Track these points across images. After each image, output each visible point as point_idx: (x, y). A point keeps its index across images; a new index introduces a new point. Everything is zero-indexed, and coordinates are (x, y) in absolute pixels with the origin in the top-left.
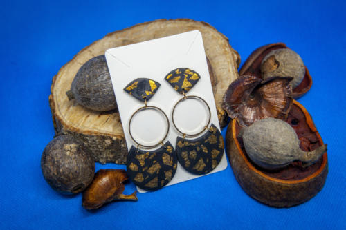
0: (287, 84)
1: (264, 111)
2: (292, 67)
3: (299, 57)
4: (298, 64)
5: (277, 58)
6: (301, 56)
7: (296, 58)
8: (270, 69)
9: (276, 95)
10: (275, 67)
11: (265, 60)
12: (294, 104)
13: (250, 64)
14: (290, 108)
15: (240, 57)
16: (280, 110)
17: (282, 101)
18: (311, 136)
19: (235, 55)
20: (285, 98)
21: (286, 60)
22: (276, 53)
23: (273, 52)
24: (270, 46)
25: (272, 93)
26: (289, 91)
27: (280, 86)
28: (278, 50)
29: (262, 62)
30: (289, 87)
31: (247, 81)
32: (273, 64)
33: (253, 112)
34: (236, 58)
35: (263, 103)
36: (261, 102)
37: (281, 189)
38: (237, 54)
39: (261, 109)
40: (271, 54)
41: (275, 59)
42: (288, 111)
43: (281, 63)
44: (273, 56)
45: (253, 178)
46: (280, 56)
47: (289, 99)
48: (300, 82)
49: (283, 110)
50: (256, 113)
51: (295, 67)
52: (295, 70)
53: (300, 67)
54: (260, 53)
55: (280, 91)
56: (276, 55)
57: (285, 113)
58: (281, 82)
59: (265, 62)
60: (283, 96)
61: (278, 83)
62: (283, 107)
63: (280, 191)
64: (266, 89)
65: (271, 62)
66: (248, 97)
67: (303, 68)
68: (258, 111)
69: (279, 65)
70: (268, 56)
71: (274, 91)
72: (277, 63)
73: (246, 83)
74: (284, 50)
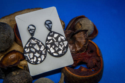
0: (86, 33)
1: (76, 45)
2: (88, 26)
3: (90, 21)
4: (90, 25)
5: (81, 22)
6: (91, 21)
7: (89, 22)
8: (78, 28)
9: (81, 38)
10: (80, 26)
11: (76, 24)
12: (89, 42)
13: (69, 26)
14: (88, 43)
15: (65, 24)
16: (83, 45)
17: (84, 40)
18: (97, 58)
19: (63, 23)
20: (85, 39)
21: (85, 23)
22: (80, 20)
23: (79, 20)
24: (78, 17)
25: (80, 38)
26: (87, 36)
27: (82, 34)
28: (81, 19)
29: (75, 25)
30: (87, 34)
31: (68, 33)
32: (79, 25)
33: (71, 46)
34: (63, 24)
35: (76, 42)
36: (75, 42)
37: (77, 79)
38: (63, 22)
39: (75, 45)
40: (78, 21)
41: (80, 23)
42: (87, 45)
43: (83, 25)
44: (79, 22)
45: (66, 73)
46: (82, 21)
47: (87, 40)
48: (92, 32)
49: (85, 44)
50: (73, 47)
51: (89, 25)
52: (89, 27)
53: (91, 26)
54: (73, 21)
55: (83, 36)
56: (80, 21)
57: (85, 46)
58: (83, 32)
59: (76, 25)
60: (84, 38)
61: (82, 33)
62: (85, 43)
63: (77, 80)
64: (76, 36)
65: (78, 24)
66: (69, 40)
67: (93, 26)
68: (74, 46)
69: (82, 25)
70: (77, 22)
71: (80, 36)
72: (81, 25)
73: (67, 34)
74: (84, 18)
